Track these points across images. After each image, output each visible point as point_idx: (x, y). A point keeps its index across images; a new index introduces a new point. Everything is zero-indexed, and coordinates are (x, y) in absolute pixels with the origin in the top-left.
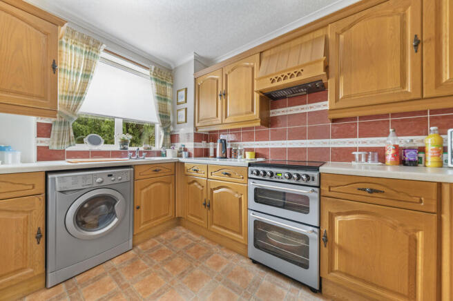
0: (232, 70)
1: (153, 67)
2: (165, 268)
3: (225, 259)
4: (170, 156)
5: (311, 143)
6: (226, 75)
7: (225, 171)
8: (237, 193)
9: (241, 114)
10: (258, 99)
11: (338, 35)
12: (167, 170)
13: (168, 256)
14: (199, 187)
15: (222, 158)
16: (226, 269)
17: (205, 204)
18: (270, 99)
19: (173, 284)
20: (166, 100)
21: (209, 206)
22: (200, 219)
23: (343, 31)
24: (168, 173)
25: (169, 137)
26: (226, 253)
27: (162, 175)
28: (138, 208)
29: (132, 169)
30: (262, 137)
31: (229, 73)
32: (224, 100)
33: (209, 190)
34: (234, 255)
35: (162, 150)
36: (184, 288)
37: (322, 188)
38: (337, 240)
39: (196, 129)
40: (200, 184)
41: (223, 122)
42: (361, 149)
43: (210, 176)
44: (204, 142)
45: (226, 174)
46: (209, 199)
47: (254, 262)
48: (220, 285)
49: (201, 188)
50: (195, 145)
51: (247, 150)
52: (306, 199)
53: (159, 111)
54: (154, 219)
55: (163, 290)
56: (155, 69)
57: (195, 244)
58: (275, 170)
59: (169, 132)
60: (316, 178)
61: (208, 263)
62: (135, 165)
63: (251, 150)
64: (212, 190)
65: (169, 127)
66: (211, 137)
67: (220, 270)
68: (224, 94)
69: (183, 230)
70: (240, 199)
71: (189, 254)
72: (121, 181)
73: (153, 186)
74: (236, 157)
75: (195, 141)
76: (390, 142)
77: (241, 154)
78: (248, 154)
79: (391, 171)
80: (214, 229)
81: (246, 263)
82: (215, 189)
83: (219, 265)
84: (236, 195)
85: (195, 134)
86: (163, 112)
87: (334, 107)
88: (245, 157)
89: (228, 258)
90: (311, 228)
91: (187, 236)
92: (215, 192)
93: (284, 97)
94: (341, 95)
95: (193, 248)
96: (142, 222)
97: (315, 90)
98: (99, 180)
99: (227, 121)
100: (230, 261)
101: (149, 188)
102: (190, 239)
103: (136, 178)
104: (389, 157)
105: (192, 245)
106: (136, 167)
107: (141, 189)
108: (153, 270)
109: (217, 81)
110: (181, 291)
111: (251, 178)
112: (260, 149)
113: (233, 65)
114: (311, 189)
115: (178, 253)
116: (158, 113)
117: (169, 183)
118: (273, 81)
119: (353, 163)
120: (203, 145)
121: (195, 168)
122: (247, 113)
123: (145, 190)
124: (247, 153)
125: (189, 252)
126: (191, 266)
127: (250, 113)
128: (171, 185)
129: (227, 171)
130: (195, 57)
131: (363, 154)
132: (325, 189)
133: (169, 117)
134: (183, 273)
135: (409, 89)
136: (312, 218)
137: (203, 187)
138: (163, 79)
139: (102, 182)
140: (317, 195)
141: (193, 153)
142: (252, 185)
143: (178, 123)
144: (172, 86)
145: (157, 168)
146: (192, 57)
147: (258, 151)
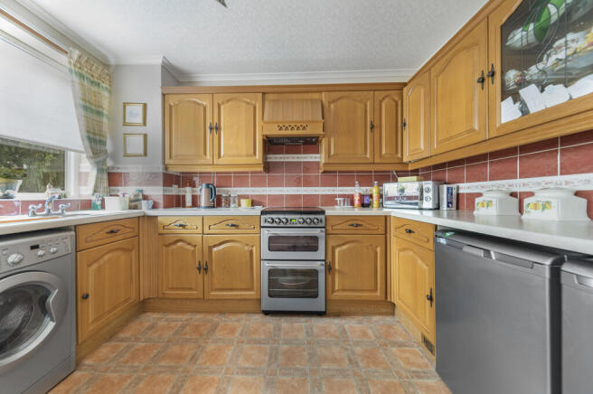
0: (228, 101)
1: (76, 53)
2: (162, 364)
3: (236, 323)
4: (114, 207)
5: (305, 191)
6: (219, 106)
7: (230, 222)
8: (247, 245)
9: (241, 156)
10: (261, 143)
11: (330, 103)
12: (128, 230)
13: (155, 351)
14: (189, 247)
15: (209, 207)
16: (242, 331)
17: (199, 269)
18: (271, 144)
19: (188, 372)
20: (99, 113)
21: (206, 269)
22: (191, 289)
23: (334, 101)
24: (131, 235)
25: (105, 176)
26: (234, 318)
27: (120, 237)
28: (86, 297)
29: (73, 233)
30: (258, 182)
31: (223, 103)
32: (216, 136)
33: (206, 249)
34: (244, 316)
35: (93, 198)
36: (208, 368)
37: (327, 228)
38: (337, 267)
39: (166, 168)
40: (189, 244)
41: (215, 163)
42: (340, 196)
43: (206, 230)
44: (175, 187)
45: (233, 225)
46: (206, 259)
47: (267, 313)
48: (246, 346)
49: (192, 248)
50: (164, 191)
51: (240, 197)
52: (315, 238)
53: (88, 132)
54: (109, 312)
55: (179, 384)
56: (80, 57)
57: (186, 325)
58: (289, 217)
59: (105, 168)
60: (324, 220)
61: (218, 334)
62: (75, 226)
63: (245, 197)
64: (210, 248)
65: (105, 160)
66: (186, 179)
67: (237, 334)
68: (217, 129)
69: (156, 316)
70: (251, 252)
71: (188, 337)
72: (56, 255)
73: (106, 257)
74: (228, 205)
75: (164, 185)
76: (356, 191)
77: (234, 202)
78: (244, 202)
79: (358, 211)
80: (213, 295)
81: (259, 318)
82: (215, 246)
83: (232, 331)
84: (246, 248)
85: (164, 174)
86: (94, 134)
87: (327, 161)
88: (239, 205)
89: (238, 321)
90: (320, 262)
91: (167, 320)
92: (215, 249)
93: (283, 144)
94: (332, 153)
95: (188, 328)
96: (91, 320)
97: (310, 143)
98: (13, 258)
99: (221, 161)
100: (243, 322)
101: (101, 262)
102: (177, 321)
103: (80, 247)
104: (357, 202)
105: (184, 327)
106: (80, 229)
107: (89, 265)
108: (145, 374)
109: (205, 108)
110: (205, 373)
111: (264, 227)
112: (256, 196)
113: (229, 96)
114: (319, 230)
115: (169, 341)
116: (85, 134)
117: (130, 250)
118: (281, 129)
119: (336, 207)
120: (174, 190)
121: (181, 223)
122: (247, 156)
123: (95, 266)
124: (242, 200)
125: (186, 334)
126: (199, 346)
127: (251, 156)
128: (134, 252)
129: (234, 222)
130: (163, 62)
131: (341, 199)
132: (329, 228)
133: (105, 143)
134: (193, 357)
135: (368, 156)
136: (320, 254)
137: (195, 246)
138: (93, 76)
139: (21, 261)
140: (323, 234)
141: (161, 201)
142: (266, 234)
143: (126, 155)
144: (110, 92)
145: (114, 228)
146: (160, 62)
147: (255, 199)
